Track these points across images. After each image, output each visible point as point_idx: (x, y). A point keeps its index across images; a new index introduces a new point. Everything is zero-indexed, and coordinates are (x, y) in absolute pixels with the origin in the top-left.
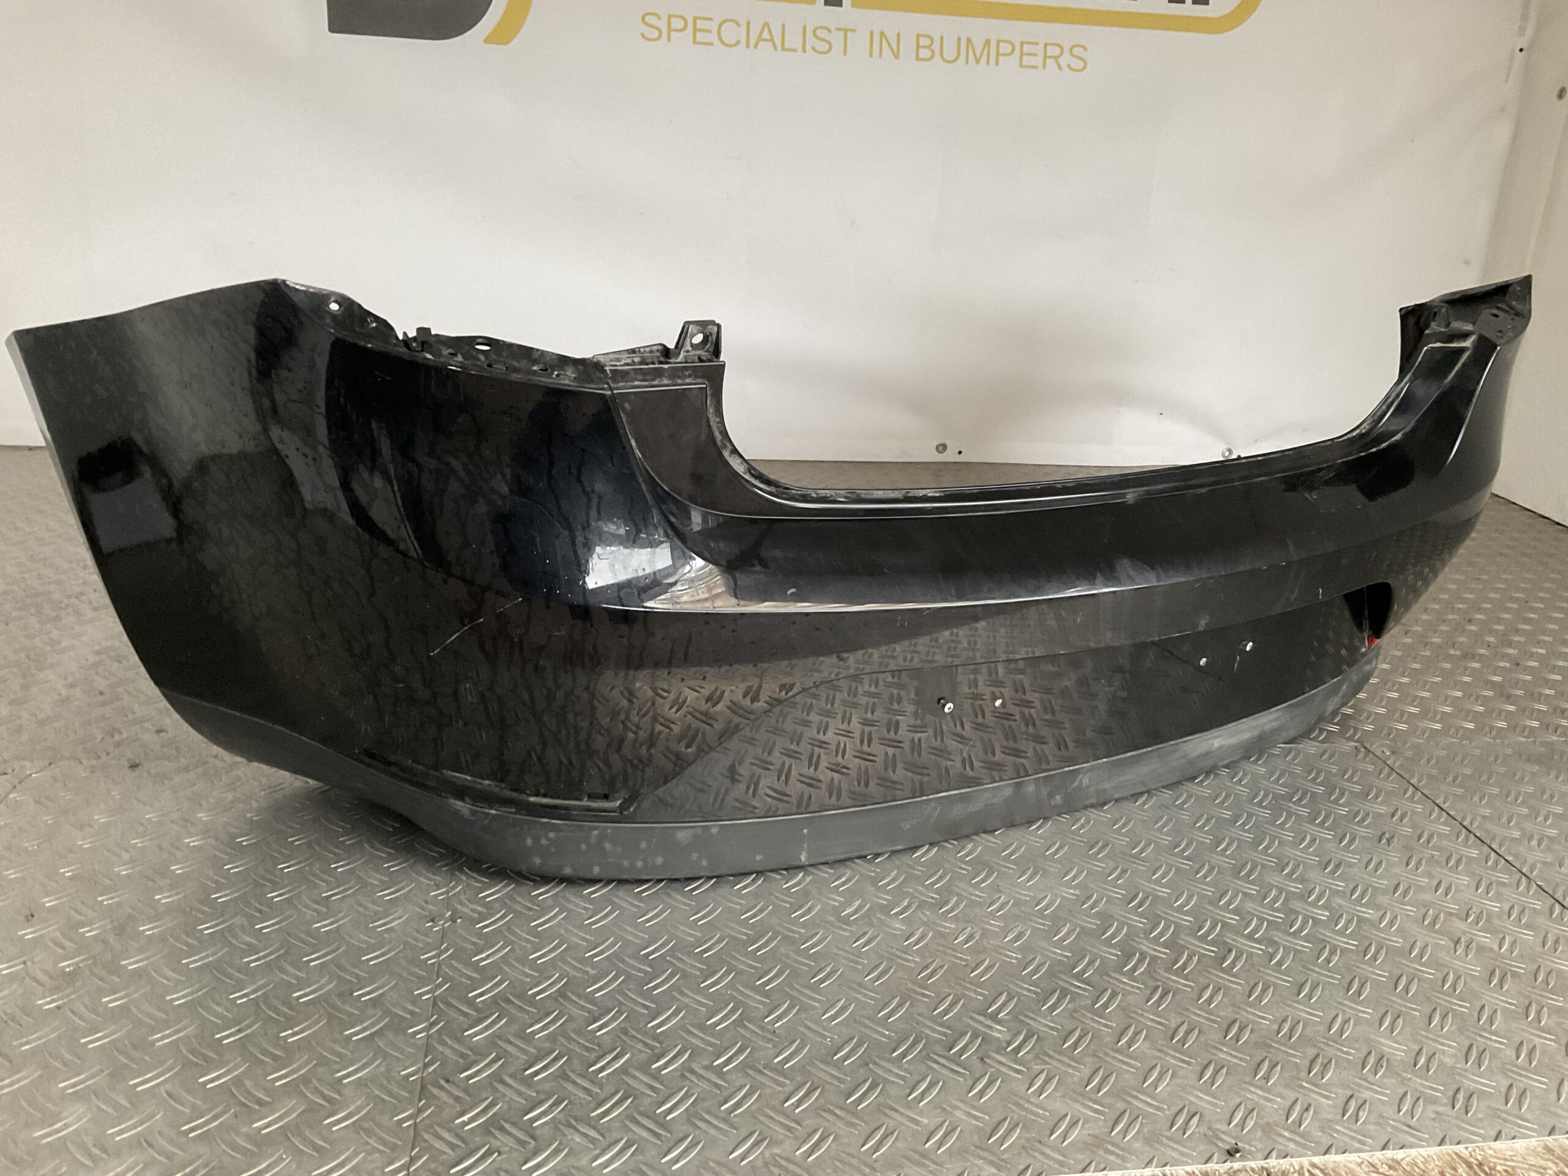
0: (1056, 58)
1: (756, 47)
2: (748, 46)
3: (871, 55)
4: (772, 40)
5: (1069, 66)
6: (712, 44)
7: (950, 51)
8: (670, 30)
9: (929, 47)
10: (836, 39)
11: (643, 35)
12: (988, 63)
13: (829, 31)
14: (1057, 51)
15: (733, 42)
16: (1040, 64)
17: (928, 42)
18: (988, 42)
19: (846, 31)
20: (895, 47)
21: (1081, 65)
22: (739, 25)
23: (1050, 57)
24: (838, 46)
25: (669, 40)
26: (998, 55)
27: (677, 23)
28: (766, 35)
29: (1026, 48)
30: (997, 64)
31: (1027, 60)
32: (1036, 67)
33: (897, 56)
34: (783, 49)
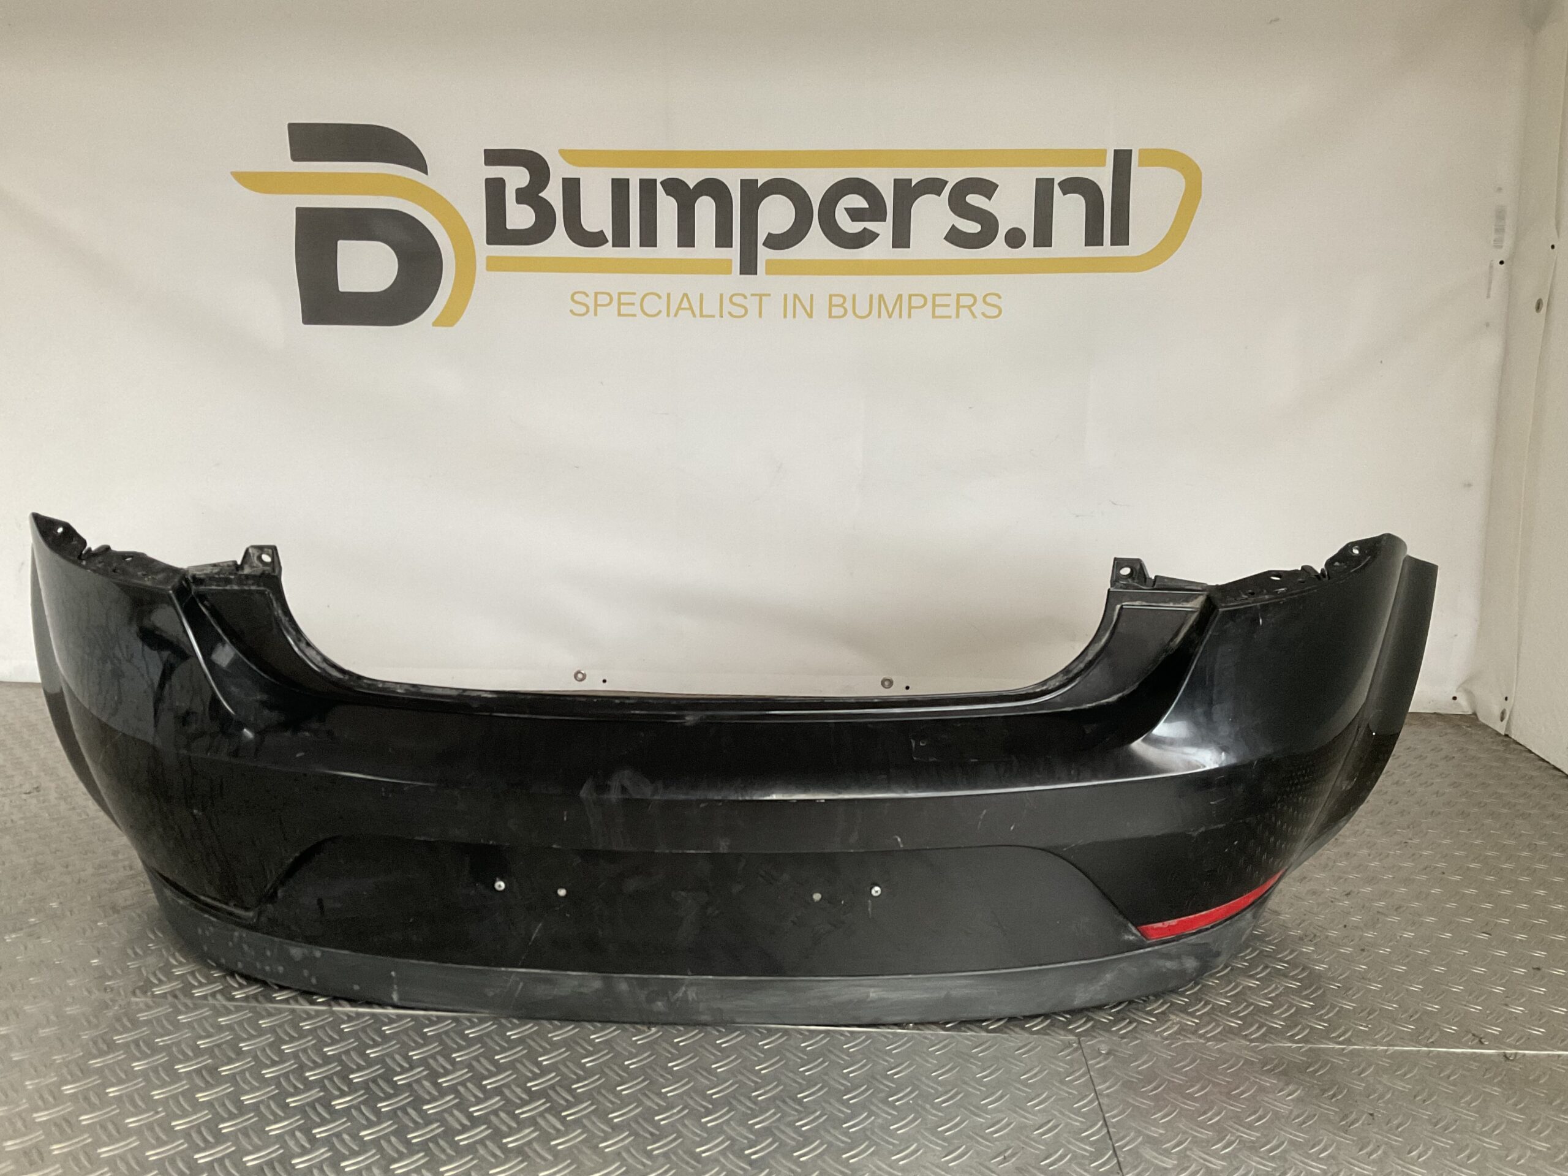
0: (969, 307)
1: (676, 315)
2: (668, 315)
3: (785, 316)
4: (691, 308)
5: (983, 314)
6: (634, 315)
7: (862, 308)
8: (596, 305)
9: (841, 305)
10: (752, 304)
11: (571, 311)
12: (900, 316)
13: (745, 297)
14: (970, 301)
15: (655, 312)
16: (954, 315)
17: (841, 300)
18: (900, 296)
19: (761, 296)
20: (808, 309)
21: (995, 312)
22: (660, 297)
23: (964, 307)
24: (753, 310)
25: (596, 314)
26: (910, 308)
27: (603, 299)
28: (685, 304)
29: (938, 300)
30: (910, 316)
31: (939, 311)
32: (950, 317)
33: (810, 316)
34: (702, 315)
